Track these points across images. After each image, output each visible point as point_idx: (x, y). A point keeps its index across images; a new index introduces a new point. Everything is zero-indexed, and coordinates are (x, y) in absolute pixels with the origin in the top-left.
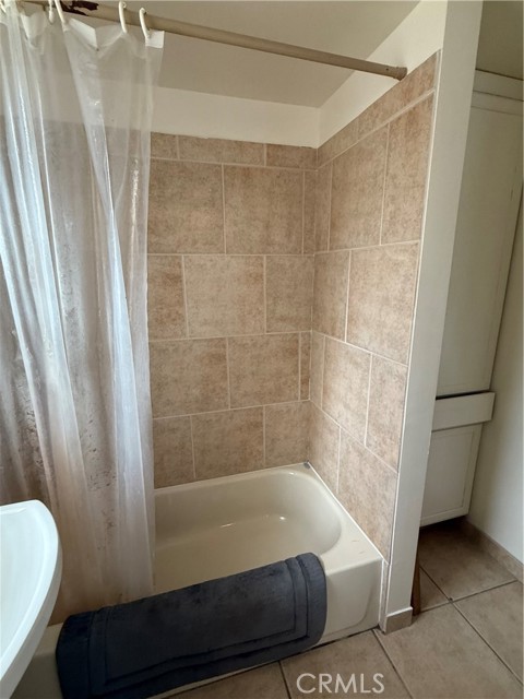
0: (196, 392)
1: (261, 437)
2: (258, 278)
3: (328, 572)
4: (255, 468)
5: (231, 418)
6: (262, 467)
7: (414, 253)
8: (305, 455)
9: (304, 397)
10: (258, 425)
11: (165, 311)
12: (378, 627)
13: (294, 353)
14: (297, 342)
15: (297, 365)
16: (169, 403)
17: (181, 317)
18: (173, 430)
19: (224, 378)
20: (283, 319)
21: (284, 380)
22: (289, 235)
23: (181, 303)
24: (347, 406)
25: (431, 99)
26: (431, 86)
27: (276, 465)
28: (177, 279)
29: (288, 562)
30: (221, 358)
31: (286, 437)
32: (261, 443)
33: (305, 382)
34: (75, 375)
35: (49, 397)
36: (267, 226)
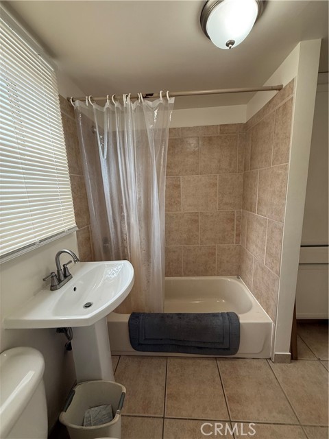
0: (185, 236)
1: (215, 260)
2: (215, 185)
3: (241, 321)
4: (211, 275)
5: (200, 249)
6: (215, 275)
7: (286, 169)
8: (238, 272)
9: (237, 242)
10: (213, 254)
11: (173, 200)
12: (270, 359)
13: (232, 220)
14: (234, 215)
15: (233, 227)
16: (173, 239)
17: (179, 202)
18: (174, 252)
19: (197, 230)
20: (226, 204)
21: (226, 233)
22: (230, 165)
23: (179, 197)
24: (257, 246)
25: (292, 98)
26: (292, 93)
27: (222, 275)
28: (178, 187)
29: (222, 314)
30: (196, 221)
31: (227, 262)
32: (214, 263)
33: (238, 235)
34: (139, 221)
35: (131, 228)
36: (219, 162)
